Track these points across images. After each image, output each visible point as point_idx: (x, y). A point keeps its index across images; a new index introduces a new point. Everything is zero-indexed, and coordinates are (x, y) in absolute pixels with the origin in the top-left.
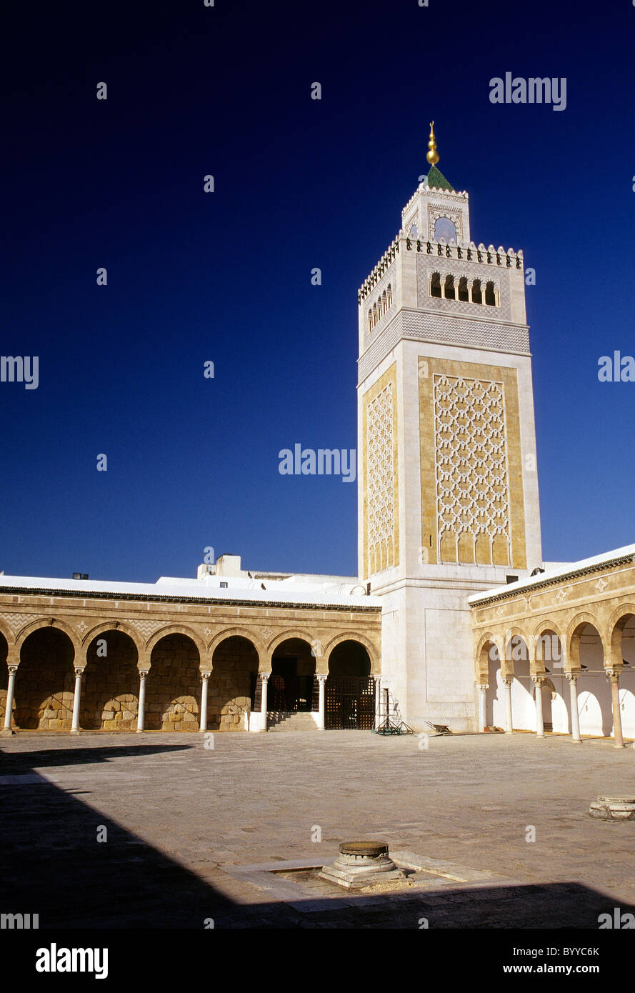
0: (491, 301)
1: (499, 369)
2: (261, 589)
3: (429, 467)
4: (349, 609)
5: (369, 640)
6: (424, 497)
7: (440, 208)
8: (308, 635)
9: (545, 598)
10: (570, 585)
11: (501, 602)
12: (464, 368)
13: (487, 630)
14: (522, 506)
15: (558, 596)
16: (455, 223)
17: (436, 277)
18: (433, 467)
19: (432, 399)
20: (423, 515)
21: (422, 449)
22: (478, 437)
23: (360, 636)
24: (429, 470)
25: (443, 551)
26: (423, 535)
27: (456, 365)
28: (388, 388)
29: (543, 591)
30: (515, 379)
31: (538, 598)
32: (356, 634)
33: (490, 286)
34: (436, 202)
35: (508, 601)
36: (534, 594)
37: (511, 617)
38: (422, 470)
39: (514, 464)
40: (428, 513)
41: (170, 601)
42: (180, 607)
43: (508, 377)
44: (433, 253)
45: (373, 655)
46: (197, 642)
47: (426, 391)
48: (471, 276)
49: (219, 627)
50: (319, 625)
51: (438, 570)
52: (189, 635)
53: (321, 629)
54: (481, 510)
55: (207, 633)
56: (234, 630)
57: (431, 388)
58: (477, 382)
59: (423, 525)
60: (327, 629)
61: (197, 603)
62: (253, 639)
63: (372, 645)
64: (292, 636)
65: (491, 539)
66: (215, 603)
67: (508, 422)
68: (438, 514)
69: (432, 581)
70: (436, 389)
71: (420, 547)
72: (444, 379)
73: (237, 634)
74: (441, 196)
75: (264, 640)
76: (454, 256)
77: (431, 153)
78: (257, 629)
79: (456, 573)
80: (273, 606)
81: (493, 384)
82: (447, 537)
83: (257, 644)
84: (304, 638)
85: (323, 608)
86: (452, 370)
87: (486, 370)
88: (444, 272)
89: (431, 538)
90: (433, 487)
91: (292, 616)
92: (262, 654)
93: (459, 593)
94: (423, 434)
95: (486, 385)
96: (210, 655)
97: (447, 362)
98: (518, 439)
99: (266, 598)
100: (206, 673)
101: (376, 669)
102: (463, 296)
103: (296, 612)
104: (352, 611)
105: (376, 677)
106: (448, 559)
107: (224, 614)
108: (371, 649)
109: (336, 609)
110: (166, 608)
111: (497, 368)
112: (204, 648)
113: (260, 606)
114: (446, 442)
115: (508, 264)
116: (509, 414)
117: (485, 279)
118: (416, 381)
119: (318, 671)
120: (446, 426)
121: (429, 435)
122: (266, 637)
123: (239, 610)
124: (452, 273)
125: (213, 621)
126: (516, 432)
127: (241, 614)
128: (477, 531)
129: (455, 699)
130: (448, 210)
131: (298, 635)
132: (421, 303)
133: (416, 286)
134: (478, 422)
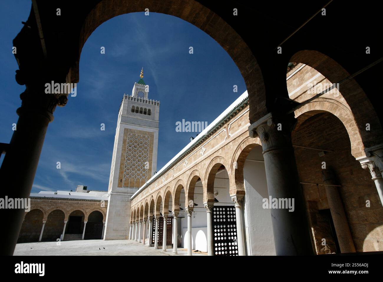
0: (149, 114)
2: (69, 195)
3: (123, 159)
5: (103, 211)
6: (121, 168)
8: (83, 209)
12: (138, 132)
13: (132, 208)
14: (151, 171)
16: (144, 93)
17: (133, 107)
18: (125, 159)
19: (127, 140)
20: (119, 173)
21: (122, 154)
22: (140, 152)
23: (100, 209)
25: (125, 184)
26: (119, 179)
27: (136, 131)
30: (153, 136)
33: (149, 110)
34: (139, 87)
38: (121, 160)
39: (150, 159)
40: (121, 173)
41: (36, 199)
42: (39, 200)
43: (151, 135)
44: (133, 100)
45: (104, 215)
46: (43, 212)
47: (125, 138)
48: (144, 107)
49: (52, 207)
50: (87, 206)
51: (123, 189)
52: (41, 209)
53: (87, 207)
54: (138, 172)
55: (47, 208)
56: (57, 208)
57: (127, 137)
58: (142, 136)
59: (119, 176)
60: (89, 207)
61: (45, 199)
62: (63, 211)
63: (104, 212)
64: (77, 210)
65: (141, 181)
66: (52, 199)
67: (150, 147)
68: (124, 173)
69: (120, 193)
70: (129, 137)
71: (117, 182)
72: (131, 134)
73: (58, 209)
74: (141, 86)
75: (67, 211)
76: (139, 101)
77: (141, 75)
78: (65, 207)
79: (128, 190)
80: (72, 200)
81: (146, 137)
82: (126, 179)
83: (65, 212)
84: (81, 210)
85: (89, 200)
86: (134, 132)
87: (145, 133)
88: (136, 106)
89: (121, 180)
90: (124, 165)
91: (78, 203)
92: (66, 215)
93: (128, 196)
94: (122, 150)
95: (144, 137)
96: (47, 216)
97: (133, 130)
98: (152, 152)
99: (70, 197)
100: (44, 222)
101: (104, 220)
102: (141, 112)
103: (80, 202)
104: (98, 202)
105: (104, 222)
106: (126, 186)
107: (54, 203)
108: (103, 214)
109: (93, 201)
110: (34, 201)
111: (148, 132)
112: (45, 213)
113: (67, 200)
114: (130, 152)
115: (155, 104)
116: (150, 145)
117: (148, 108)
118: (122, 135)
119: (85, 220)
120: (130, 148)
121: (125, 150)
122: (68, 210)
123: (60, 201)
124: (138, 106)
125: (50, 205)
126: (152, 150)
127: (60, 203)
128: (136, 178)
129: (123, 229)
130: (142, 90)
131: (79, 209)
132: (128, 113)
133: (127, 109)
134: (140, 147)
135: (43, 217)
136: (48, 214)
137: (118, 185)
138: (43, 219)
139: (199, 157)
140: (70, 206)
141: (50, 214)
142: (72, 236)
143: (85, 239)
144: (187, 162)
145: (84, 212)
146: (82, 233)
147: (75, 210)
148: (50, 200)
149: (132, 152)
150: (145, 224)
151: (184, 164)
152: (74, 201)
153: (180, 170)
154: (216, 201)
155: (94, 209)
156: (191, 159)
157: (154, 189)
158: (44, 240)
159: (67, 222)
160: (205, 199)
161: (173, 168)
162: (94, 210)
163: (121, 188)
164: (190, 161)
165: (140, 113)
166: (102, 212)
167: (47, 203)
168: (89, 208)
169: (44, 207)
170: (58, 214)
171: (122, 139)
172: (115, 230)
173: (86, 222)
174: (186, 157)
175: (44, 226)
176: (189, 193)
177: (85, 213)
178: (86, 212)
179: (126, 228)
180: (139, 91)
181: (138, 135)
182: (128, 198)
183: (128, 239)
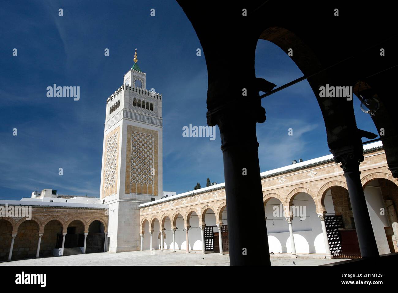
0: (152, 109)
2: (66, 202)
3: (129, 161)
4: (97, 209)
5: (104, 220)
6: (127, 171)
7: (137, 77)
8: (82, 219)
9: (166, 206)
10: (174, 202)
11: (151, 207)
12: (142, 130)
13: (145, 216)
14: (157, 175)
15: (170, 205)
16: (141, 82)
17: (135, 99)
18: (130, 161)
19: (131, 139)
20: (126, 177)
21: (127, 155)
22: (145, 153)
23: (100, 219)
24: (129, 162)
25: (132, 190)
26: (126, 184)
27: (139, 129)
28: (116, 134)
29: (165, 203)
30: (158, 135)
31: (164, 206)
32: (99, 218)
33: (152, 104)
34: (136, 75)
35: (153, 207)
36: (162, 204)
37: (154, 212)
38: (127, 162)
39: (156, 161)
40: (127, 177)
43: (155, 134)
44: (134, 92)
45: (105, 225)
46: (39, 223)
47: (129, 136)
48: (146, 101)
49: (48, 217)
50: (86, 215)
51: (130, 196)
52: (36, 220)
53: (87, 216)
54: (145, 176)
55: (43, 219)
56: (54, 217)
57: (131, 135)
59: (126, 181)
60: (89, 216)
61: (40, 208)
62: (61, 221)
63: (105, 222)
64: (76, 219)
65: (147, 186)
66: (48, 208)
67: (155, 148)
68: (131, 177)
69: (128, 200)
70: (133, 136)
71: (124, 188)
72: (135, 133)
73: (55, 219)
74: (138, 73)
75: (65, 221)
76: (141, 93)
77: (135, 59)
78: (63, 217)
79: (136, 197)
80: (70, 208)
81: (151, 136)
82: (133, 185)
83: (62, 223)
84: (80, 220)
85: (88, 209)
86: (138, 130)
87: (149, 131)
88: (138, 98)
89: (128, 185)
90: (130, 168)
91: (77, 212)
93: (136, 204)
94: (127, 150)
95: (149, 136)
96: (43, 228)
97: (137, 127)
98: (157, 154)
99: (67, 205)
100: (41, 235)
101: (105, 230)
102: (143, 106)
103: (78, 211)
104: (99, 210)
105: (105, 233)
106: (133, 192)
107: (51, 212)
108: (104, 223)
109: (93, 209)
111: (152, 131)
112: (41, 225)
113: (65, 208)
114: (135, 153)
115: (157, 98)
116: (155, 146)
117: (150, 102)
118: (126, 133)
119: (85, 232)
120: (135, 148)
121: (130, 151)
123: (56, 210)
124: (140, 99)
125: (46, 215)
126: (157, 152)
127: (57, 212)
128: (143, 183)
129: (133, 240)
130: (140, 78)
131: (78, 219)
132: (130, 107)
133: (128, 102)
134: (145, 148)
135: (39, 229)
136: (44, 225)
137: (125, 191)
138: (39, 231)
140: (68, 215)
141: (47, 226)
142: (70, 250)
143: (87, 252)
144: (285, 180)
145: (84, 222)
146: (83, 246)
147: (73, 220)
148: (45, 209)
149: (137, 153)
150: (188, 232)
151: (280, 181)
152: (72, 210)
155: (94, 218)
156: (292, 178)
160: (320, 211)
162: (95, 220)
163: (128, 195)
164: (290, 179)
166: (103, 222)
167: (42, 213)
168: (89, 218)
169: (38, 217)
170: (55, 225)
171: (126, 137)
172: (126, 241)
173: (86, 234)
174: (282, 175)
175: (40, 239)
178: (86, 222)
179: (137, 238)
180: (136, 80)
181: (147, 135)
182: (137, 205)
183: (140, 250)
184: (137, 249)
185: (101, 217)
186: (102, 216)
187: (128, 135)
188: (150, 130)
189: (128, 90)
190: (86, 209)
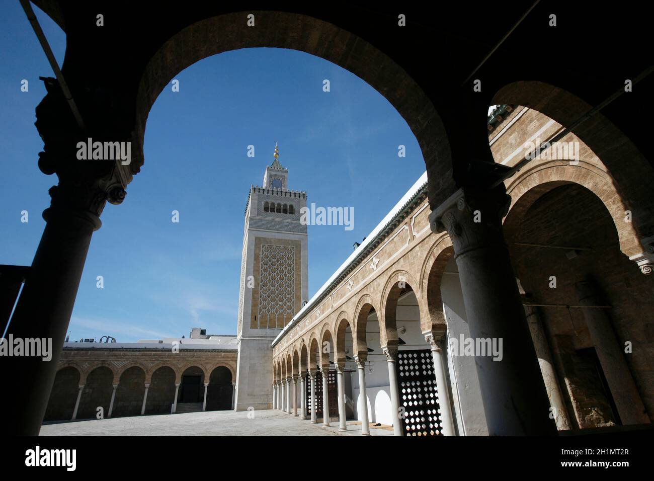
0: (292, 213)
1: (292, 241)
2: (179, 343)
4: (221, 351)
5: (231, 366)
6: (253, 298)
7: (275, 175)
8: (201, 364)
12: (276, 241)
13: (275, 359)
14: (300, 301)
17: (267, 203)
18: (259, 284)
19: (260, 255)
20: (252, 306)
21: (255, 277)
22: (282, 271)
24: (257, 286)
25: (261, 323)
26: (252, 315)
27: (272, 240)
32: (225, 363)
33: (291, 207)
39: (298, 282)
40: (254, 305)
41: (133, 351)
42: (137, 353)
43: (297, 244)
44: (266, 193)
45: (233, 373)
46: (145, 370)
47: (258, 251)
48: (282, 203)
49: (156, 362)
50: (207, 359)
51: (258, 332)
52: (141, 367)
53: (207, 361)
54: (281, 303)
55: (150, 365)
56: (164, 363)
57: (260, 250)
58: (282, 247)
59: (252, 311)
60: (210, 361)
61: (146, 351)
62: (173, 368)
63: (232, 368)
64: (192, 365)
65: (285, 316)
66: (156, 351)
67: (296, 264)
68: (259, 306)
69: (254, 337)
70: (262, 250)
71: (250, 321)
72: (267, 246)
73: (166, 365)
74: (276, 171)
75: (179, 368)
76: (275, 194)
77: (275, 154)
78: (175, 362)
79: (267, 333)
80: (184, 351)
81: (289, 247)
82: (263, 316)
83: (175, 370)
84: (198, 366)
85: (209, 351)
86: (271, 242)
87: (286, 242)
88: (270, 201)
89: (255, 317)
90: (258, 294)
91: (193, 356)
92: (177, 374)
93: (267, 342)
94: (254, 271)
95: (286, 248)
96: (150, 377)
97: (268, 239)
98: (300, 271)
100: (147, 385)
101: (233, 379)
102: (279, 211)
103: (196, 354)
104: (224, 352)
105: (233, 383)
106: (263, 326)
107: (160, 356)
108: (231, 370)
109: (215, 351)
110: (130, 354)
111: (291, 241)
112: (148, 372)
114: (265, 273)
115: (300, 197)
117: (288, 204)
118: (253, 247)
119: (205, 381)
120: (266, 266)
121: (258, 270)
122: (179, 366)
123: (167, 353)
124: (273, 201)
125: (154, 360)
126: (300, 268)
127: (168, 356)
128: (278, 313)
129: (263, 393)
130: (279, 176)
131: (196, 365)
132: (258, 214)
133: (257, 207)
134: (281, 264)
135: (145, 378)
136: (151, 373)
137: (251, 324)
138: (144, 381)
139: (369, 274)
140: (182, 360)
141: (155, 374)
142: (189, 405)
143: (207, 410)
144: (352, 283)
146: (203, 401)
147: (189, 366)
148: (153, 353)
149: (269, 273)
150: (296, 384)
151: (348, 287)
152: (187, 353)
153: (342, 297)
154: (402, 342)
155: (218, 364)
156: (357, 277)
157: (305, 329)
158: (149, 412)
159: (179, 384)
160: (384, 340)
161: (331, 294)
162: (218, 366)
163: (256, 330)
164: (356, 281)
165: (277, 212)
166: (229, 368)
167: (149, 357)
168: (211, 363)
169: (144, 363)
170: (165, 373)
171: (253, 255)
172: (251, 395)
173: (206, 384)
174: (349, 275)
175: (147, 391)
176: (358, 332)
177: (204, 370)
178: (206, 369)
179: (268, 390)
180: (274, 179)
181: (277, 246)
182: (268, 344)
183: (272, 409)
184: (269, 407)
185: (227, 362)
186: (229, 360)
187: (255, 250)
188: (289, 240)
189: (257, 192)
190: (206, 351)
